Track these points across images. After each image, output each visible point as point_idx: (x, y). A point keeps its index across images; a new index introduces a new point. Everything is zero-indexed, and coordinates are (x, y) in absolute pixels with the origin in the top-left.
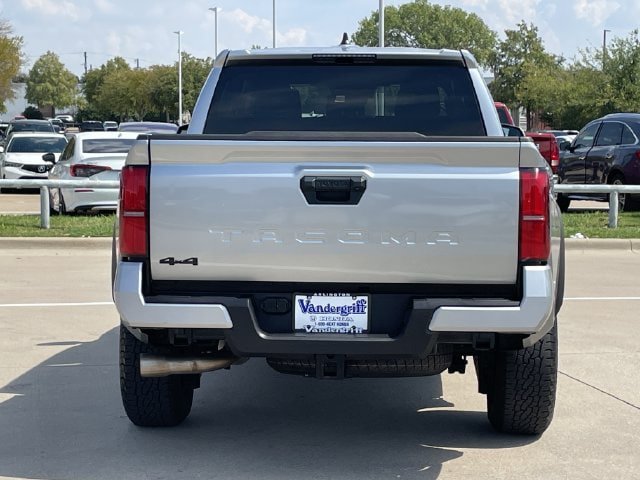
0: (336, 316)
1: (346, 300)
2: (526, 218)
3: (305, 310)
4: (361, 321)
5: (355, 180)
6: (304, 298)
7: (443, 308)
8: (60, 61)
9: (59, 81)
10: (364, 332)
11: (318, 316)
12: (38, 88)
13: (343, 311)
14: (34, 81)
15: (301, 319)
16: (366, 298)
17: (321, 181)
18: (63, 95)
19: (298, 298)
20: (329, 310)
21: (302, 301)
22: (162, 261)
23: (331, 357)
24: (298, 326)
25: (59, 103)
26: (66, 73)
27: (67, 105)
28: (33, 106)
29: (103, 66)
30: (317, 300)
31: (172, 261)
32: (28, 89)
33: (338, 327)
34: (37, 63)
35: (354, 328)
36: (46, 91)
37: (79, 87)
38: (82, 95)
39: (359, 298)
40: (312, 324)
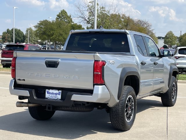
0: (54, 95)
1: (57, 92)
2: (95, 73)
3: (48, 93)
4: (59, 97)
5: (56, 62)
6: (48, 90)
7: (74, 95)
8: (173, 33)
9: (172, 38)
10: (60, 99)
11: (51, 95)
12: (167, 40)
13: (56, 94)
14: (166, 38)
15: (47, 95)
16: (61, 91)
17: (49, 62)
18: (173, 42)
19: (47, 90)
20: (53, 94)
21: (47, 91)
22: (18, 80)
23: (49, 105)
24: (46, 97)
25: (172, 44)
26: (174, 36)
27: (174, 45)
28: (165, 45)
29: (183, 35)
30: (51, 91)
31: (20, 80)
32: (164, 41)
33: (54, 98)
34: (167, 34)
35: (58, 98)
36: (169, 41)
37: (177, 40)
38: (178, 42)
39: (59, 91)
40: (49, 97)
